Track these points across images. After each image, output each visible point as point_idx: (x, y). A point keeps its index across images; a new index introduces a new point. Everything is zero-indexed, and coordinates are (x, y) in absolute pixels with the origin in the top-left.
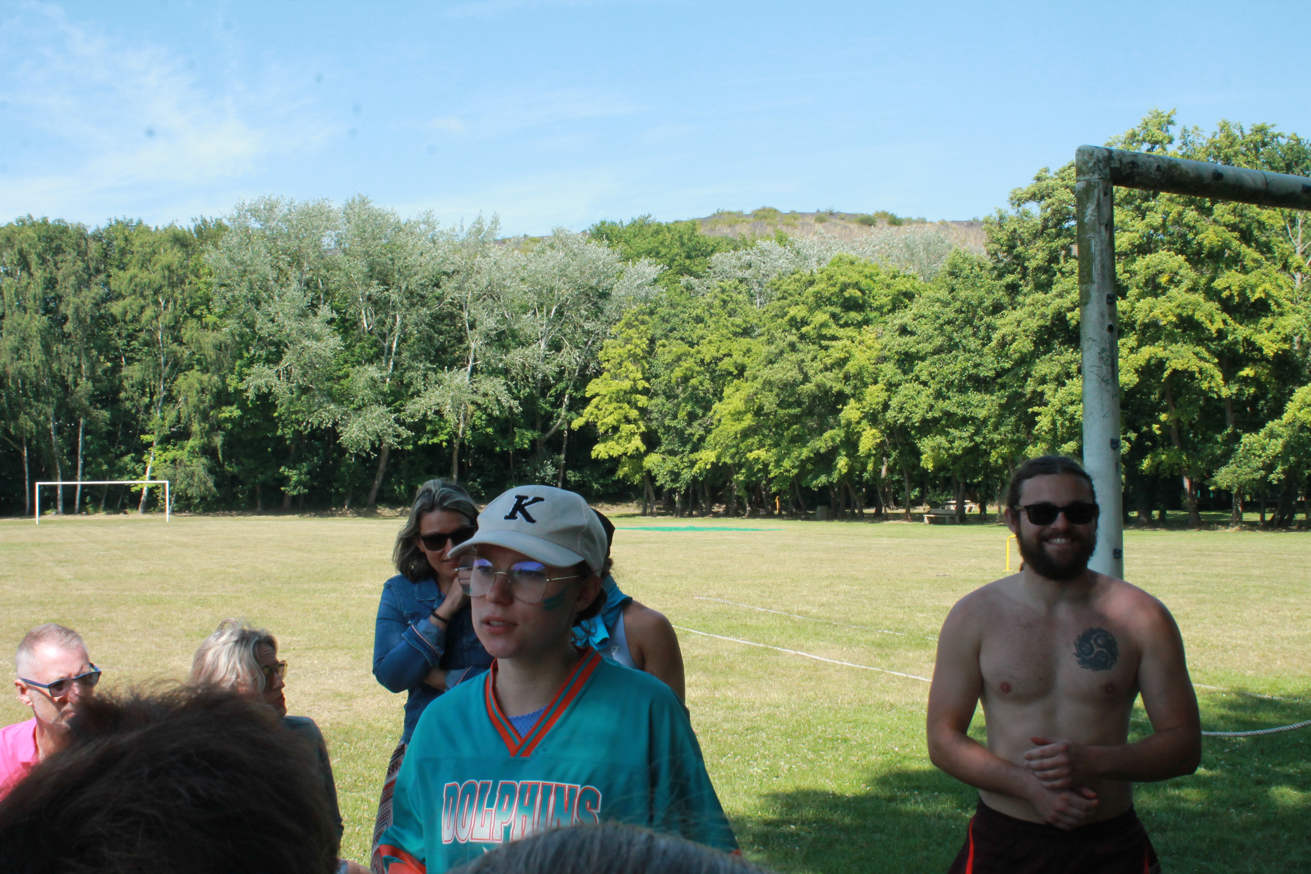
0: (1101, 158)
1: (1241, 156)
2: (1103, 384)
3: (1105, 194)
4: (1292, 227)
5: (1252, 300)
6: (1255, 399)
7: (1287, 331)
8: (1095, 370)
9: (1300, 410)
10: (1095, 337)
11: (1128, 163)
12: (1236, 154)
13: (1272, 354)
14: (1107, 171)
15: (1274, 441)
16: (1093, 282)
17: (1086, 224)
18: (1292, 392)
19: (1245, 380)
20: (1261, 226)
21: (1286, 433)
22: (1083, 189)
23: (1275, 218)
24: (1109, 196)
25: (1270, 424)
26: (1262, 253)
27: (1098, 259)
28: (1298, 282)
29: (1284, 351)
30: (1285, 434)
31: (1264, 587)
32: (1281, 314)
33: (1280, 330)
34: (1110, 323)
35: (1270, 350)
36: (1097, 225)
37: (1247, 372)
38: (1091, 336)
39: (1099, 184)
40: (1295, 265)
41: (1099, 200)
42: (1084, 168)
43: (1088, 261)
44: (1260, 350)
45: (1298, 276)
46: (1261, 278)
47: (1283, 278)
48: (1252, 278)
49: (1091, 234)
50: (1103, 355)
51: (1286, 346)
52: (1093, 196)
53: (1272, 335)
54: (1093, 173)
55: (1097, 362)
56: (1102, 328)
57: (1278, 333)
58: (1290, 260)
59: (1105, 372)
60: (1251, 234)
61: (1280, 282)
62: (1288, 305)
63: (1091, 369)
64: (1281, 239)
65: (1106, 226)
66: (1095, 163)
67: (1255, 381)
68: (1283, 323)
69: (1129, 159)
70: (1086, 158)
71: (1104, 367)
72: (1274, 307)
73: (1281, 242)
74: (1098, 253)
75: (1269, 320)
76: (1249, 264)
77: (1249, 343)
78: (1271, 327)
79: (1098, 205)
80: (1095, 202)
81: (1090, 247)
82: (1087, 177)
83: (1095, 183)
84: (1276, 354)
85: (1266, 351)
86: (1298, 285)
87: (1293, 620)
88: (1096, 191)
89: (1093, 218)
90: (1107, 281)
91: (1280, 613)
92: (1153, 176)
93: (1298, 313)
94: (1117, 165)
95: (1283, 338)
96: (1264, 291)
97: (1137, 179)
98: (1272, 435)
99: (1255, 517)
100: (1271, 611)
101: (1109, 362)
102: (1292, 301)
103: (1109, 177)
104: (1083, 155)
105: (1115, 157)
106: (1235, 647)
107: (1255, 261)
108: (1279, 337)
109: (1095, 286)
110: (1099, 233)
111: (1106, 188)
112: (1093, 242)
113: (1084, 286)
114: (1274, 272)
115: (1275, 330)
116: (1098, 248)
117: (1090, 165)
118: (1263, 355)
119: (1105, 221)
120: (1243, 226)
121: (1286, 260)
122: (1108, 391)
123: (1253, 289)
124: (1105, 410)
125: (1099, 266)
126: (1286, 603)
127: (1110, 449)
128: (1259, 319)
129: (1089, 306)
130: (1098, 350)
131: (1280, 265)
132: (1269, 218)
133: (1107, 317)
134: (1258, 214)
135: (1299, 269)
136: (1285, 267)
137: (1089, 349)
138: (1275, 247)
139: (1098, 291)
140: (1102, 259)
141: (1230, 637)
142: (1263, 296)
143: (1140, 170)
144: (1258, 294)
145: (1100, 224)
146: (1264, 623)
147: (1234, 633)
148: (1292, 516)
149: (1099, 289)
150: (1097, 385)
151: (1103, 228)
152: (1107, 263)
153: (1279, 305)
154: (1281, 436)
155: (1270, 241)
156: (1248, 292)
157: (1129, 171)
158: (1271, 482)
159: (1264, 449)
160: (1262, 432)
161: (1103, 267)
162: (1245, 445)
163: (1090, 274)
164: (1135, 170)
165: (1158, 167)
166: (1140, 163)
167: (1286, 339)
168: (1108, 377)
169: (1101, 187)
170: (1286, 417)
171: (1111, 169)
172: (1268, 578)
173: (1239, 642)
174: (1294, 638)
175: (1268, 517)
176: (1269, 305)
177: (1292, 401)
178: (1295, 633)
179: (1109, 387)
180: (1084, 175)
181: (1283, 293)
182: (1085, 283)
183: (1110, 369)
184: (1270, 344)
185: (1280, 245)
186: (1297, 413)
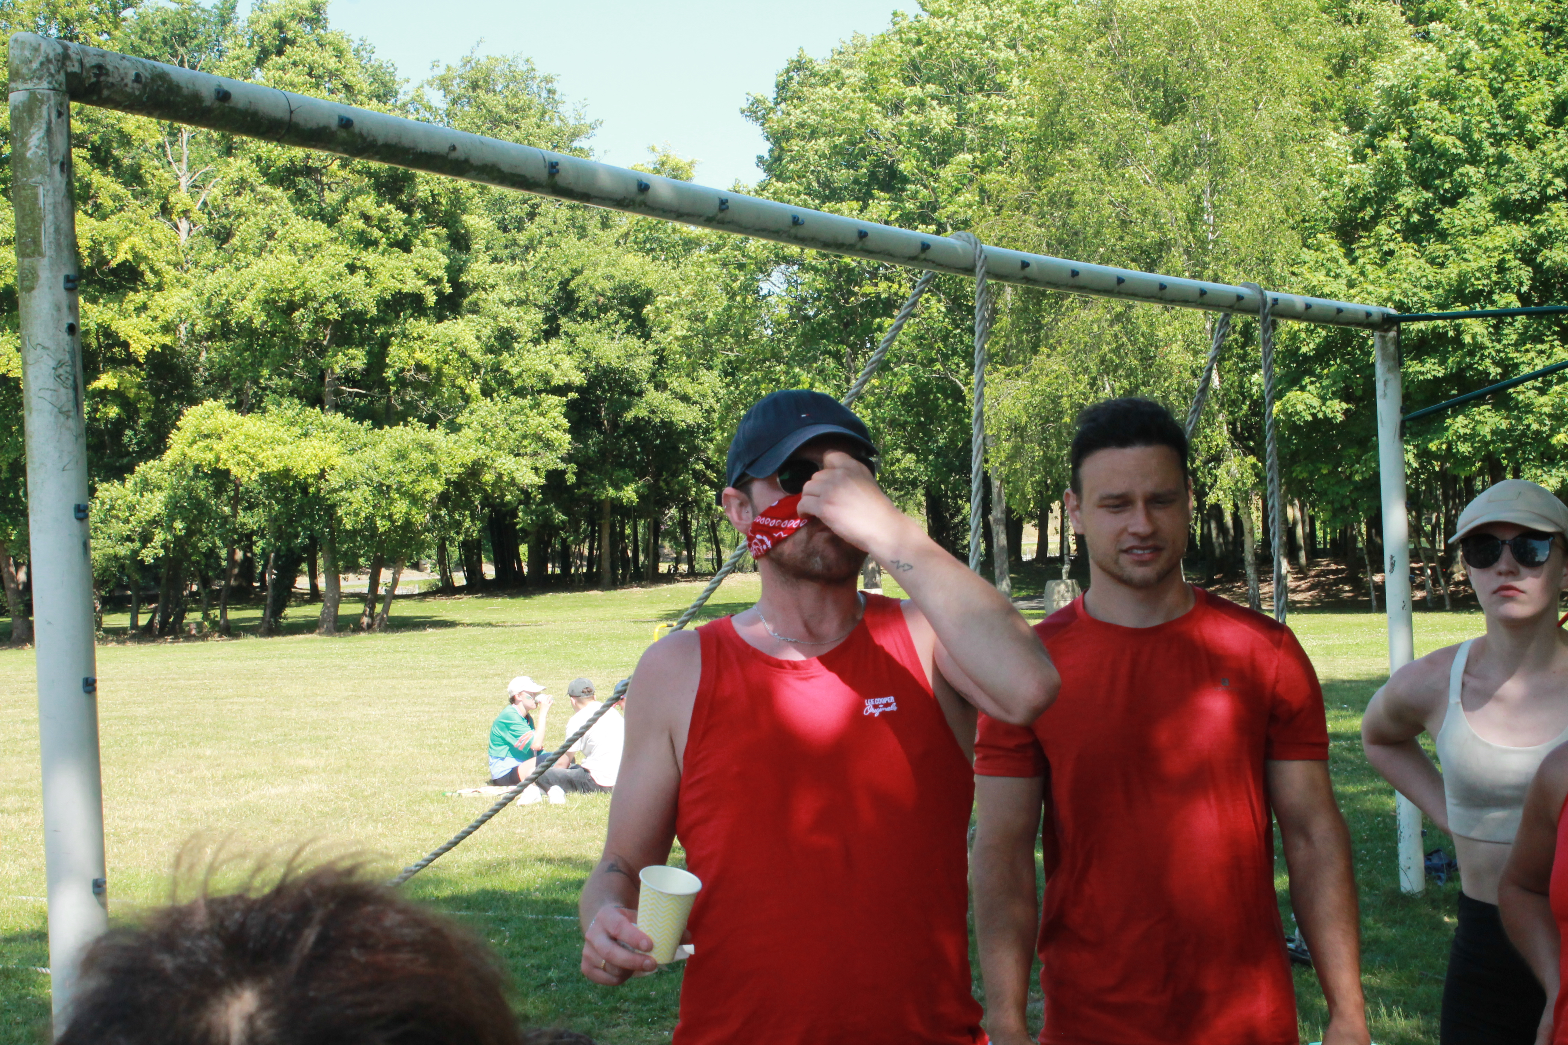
0: (51, 56)
1: (90, 22)
2: (62, 418)
3: (60, 114)
4: (172, 144)
5: (113, 264)
6: (118, 426)
7: (169, 317)
8: (47, 395)
9: (191, 445)
10: (48, 343)
11: (93, 67)
12: (81, 19)
13: (144, 352)
14: (62, 77)
15: (148, 495)
16: (41, 255)
17: (29, 161)
18: (179, 413)
19: (103, 394)
20: (126, 140)
21: (168, 480)
22: (24, 103)
23: (148, 130)
24: (64, 117)
25: (142, 468)
26: (126, 184)
27: (50, 218)
28: (183, 234)
29: (164, 347)
30: (165, 485)
31: (159, 734)
32: (160, 288)
33: (158, 312)
34: (71, 321)
35: (140, 348)
36: (48, 164)
37: (107, 380)
38: (40, 340)
39: (49, 98)
40: (180, 208)
41: (49, 123)
42: (24, 70)
43: (33, 221)
44: (125, 345)
45: (184, 225)
46: (126, 228)
47: (161, 228)
48: (112, 226)
49: (38, 178)
50: (61, 371)
51: (168, 340)
52: (40, 116)
53: (144, 321)
54: (40, 78)
55: (51, 383)
56: (57, 328)
57: (155, 318)
58: (172, 199)
59: (64, 399)
60: (108, 152)
61: (157, 235)
62: (170, 273)
63: (41, 394)
64: (156, 163)
65: (62, 165)
66: (42, 64)
67: (118, 396)
68: (162, 302)
69: (94, 61)
70: (27, 53)
71: (63, 390)
72: (149, 277)
73: (157, 168)
74: (49, 208)
75: (140, 297)
76: (108, 204)
77: (106, 332)
78: (144, 307)
79: (49, 131)
80: (44, 126)
81: (36, 197)
82: (30, 85)
83: (43, 95)
84: (151, 352)
85: (134, 347)
86: (183, 239)
87: (216, 784)
88: (45, 109)
89: (40, 152)
90: (66, 253)
91: (194, 774)
92: (128, 90)
93: (185, 286)
94: (76, 69)
95: (163, 327)
96: (133, 249)
97: (105, 93)
98: (146, 486)
99: (121, 620)
100: (180, 771)
101: (70, 382)
102: (176, 265)
103: (64, 87)
104: (23, 49)
105: (73, 56)
106: (135, 833)
107: (116, 198)
108: (156, 325)
109: (45, 261)
110: (50, 176)
111: (61, 104)
112: (41, 190)
113: (27, 261)
114: (147, 217)
115: (149, 313)
116: (49, 200)
117: (35, 65)
118: (129, 354)
119: (59, 157)
120: (95, 138)
121: (166, 198)
122: (68, 429)
123: (114, 243)
124: (66, 459)
125: (52, 230)
126: (199, 757)
127: (74, 520)
128: (125, 295)
129: (35, 293)
130: (52, 364)
131: (156, 205)
132: (139, 127)
133: (65, 310)
134: (119, 120)
135: (186, 213)
136: (165, 210)
137: (37, 361)
138: (148, 175)
139: (51, 270)
140: (56, 218)
141: (125, 819)
142: (130, 257)
143: (111, 80)
144: (122, 255)
145: (52, 163)
146: (172, 791)
147: (128, 813)
148: (181, 617)
149: (52, 265)
150: (52, 419)
151: (57, 169)
152: (64, 226)
153: (156, 273)
154: (160, 488)
155: (140, 167)
156: (106, 250)
157: (93, 80)
158: (142, 561)
159: (132, 508)
160: (131, 481)
161: (57, 230)
162: (103, 503)
163: (36, 242)
164: (102, 78)
165: (138, 76)
166: (110, 68)
167: (167, 329)
168: (70, 406)
169: (52, 102)
170: (170, 457)
171: (67, 74)
172: (162, 720)
173: (140, 825)
174: (224, 810)
175: (143, 620)
176: (142, 274)
177: (179, 429)
178: (224, 803)
179: (71, 423)
180: (25, 80)
181: (161, 253)
182: (29, 256)
183: (71, 395)
184: (142, 336)
185: (156, 172)
186: (187, 450)
